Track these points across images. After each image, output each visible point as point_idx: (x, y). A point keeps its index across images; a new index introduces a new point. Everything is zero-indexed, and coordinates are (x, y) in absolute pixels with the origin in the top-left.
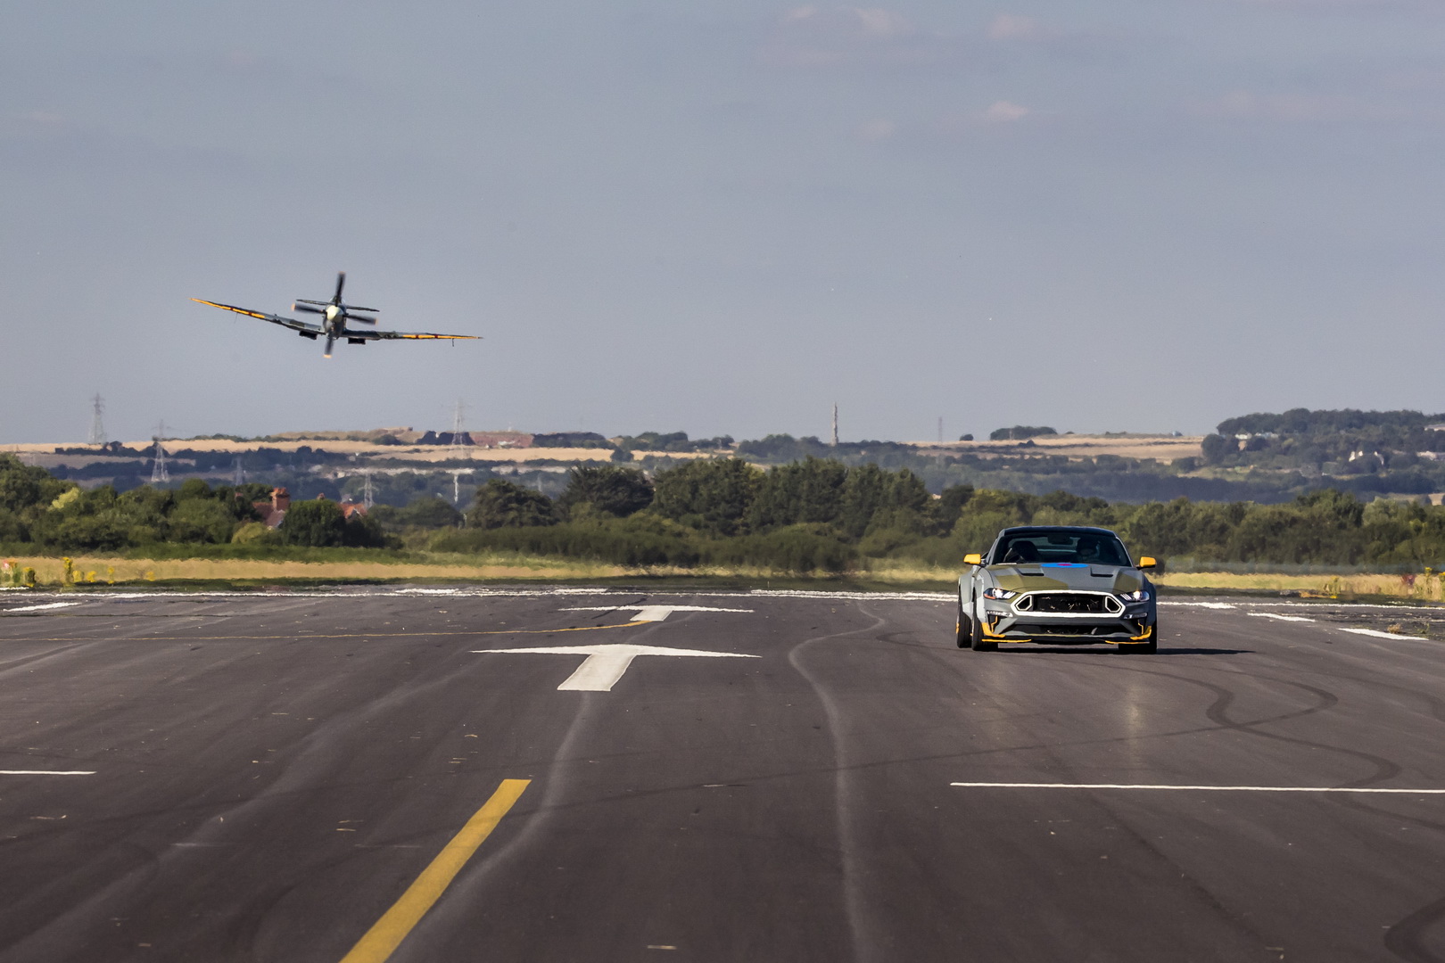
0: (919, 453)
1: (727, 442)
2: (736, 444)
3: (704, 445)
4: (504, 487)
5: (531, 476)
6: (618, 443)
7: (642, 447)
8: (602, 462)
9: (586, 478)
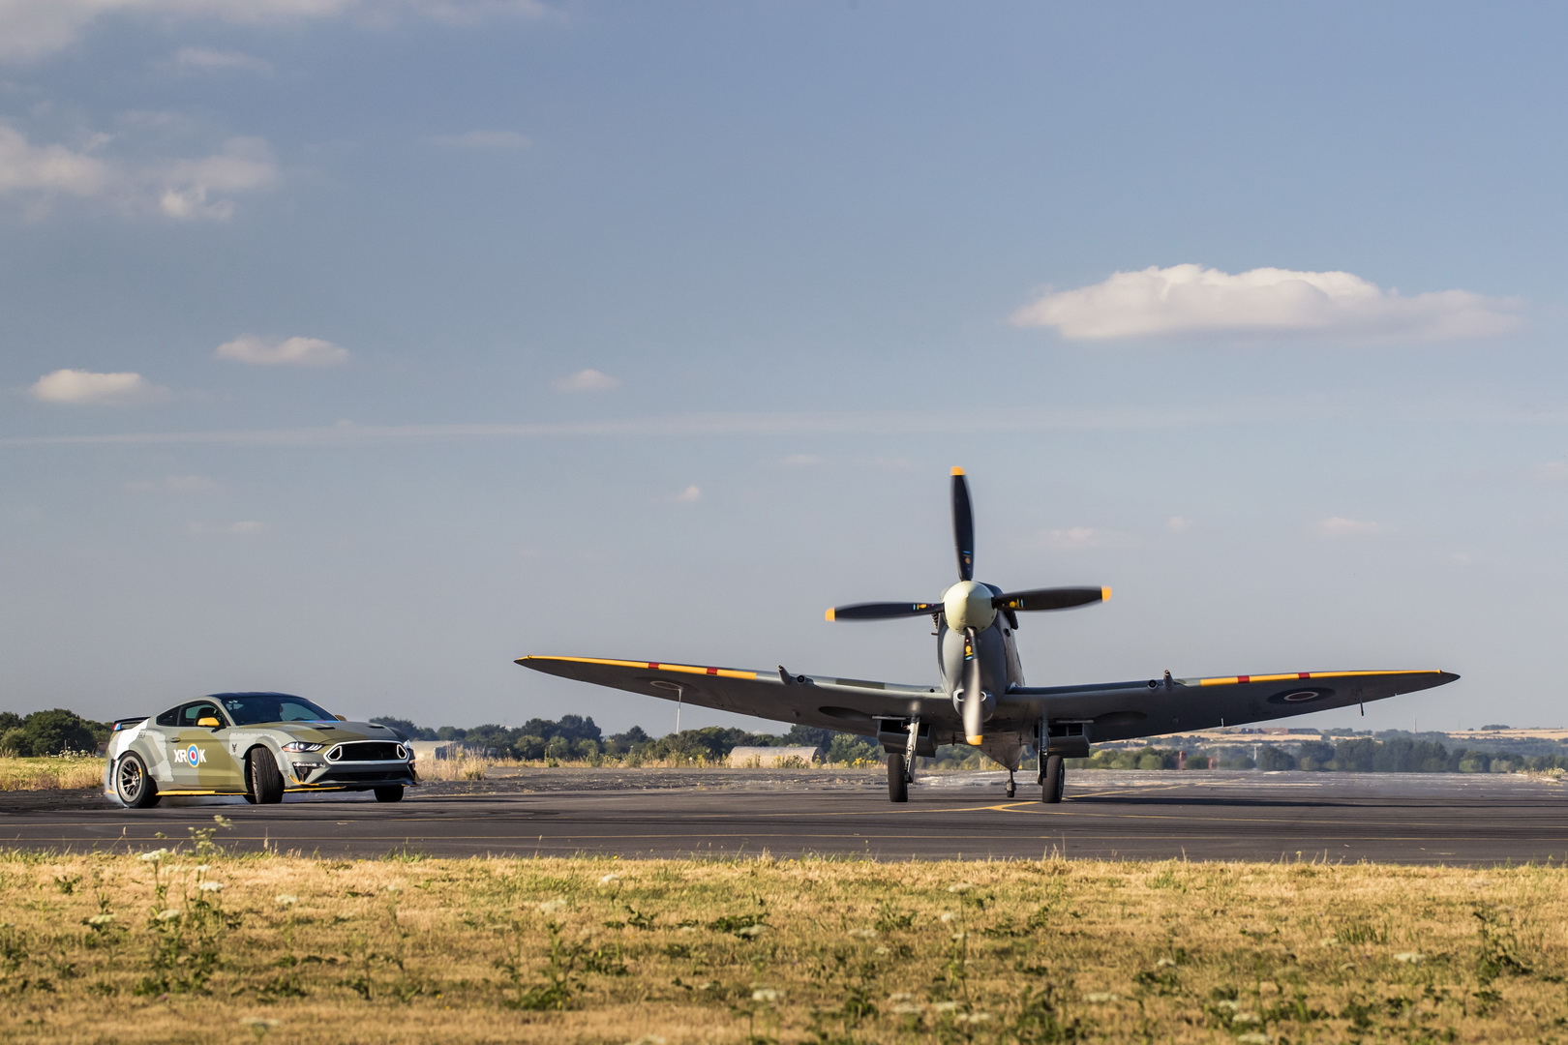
0: (1451, 736)
1: (1369, 733)
2: (1374, 733)
3: (1359, 734)
4: (1275, 750)
5: (1286, 747)
6: (1323, 733)
7: (1334, 734)
8: (1317, 741)
9: (1308, 746)
